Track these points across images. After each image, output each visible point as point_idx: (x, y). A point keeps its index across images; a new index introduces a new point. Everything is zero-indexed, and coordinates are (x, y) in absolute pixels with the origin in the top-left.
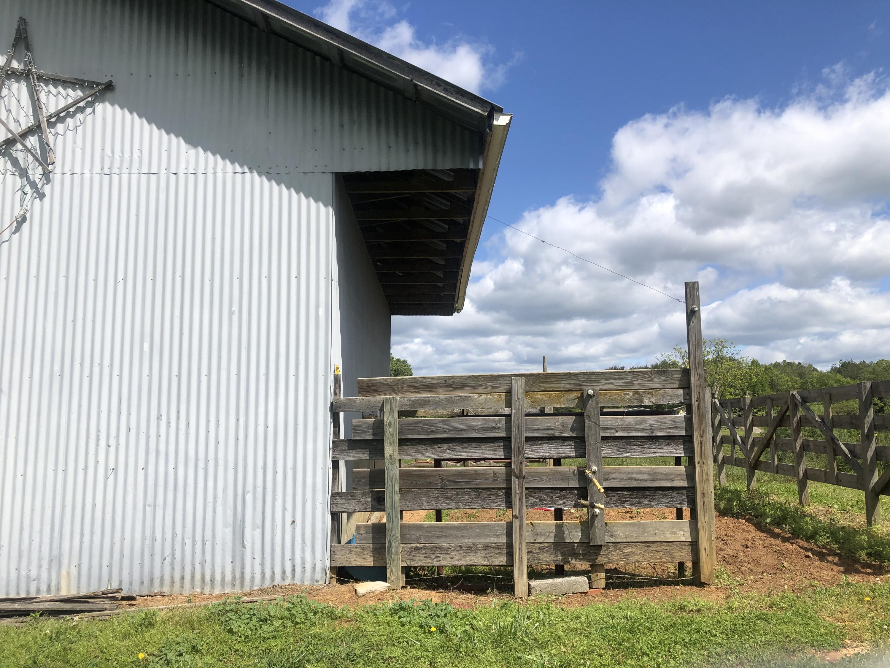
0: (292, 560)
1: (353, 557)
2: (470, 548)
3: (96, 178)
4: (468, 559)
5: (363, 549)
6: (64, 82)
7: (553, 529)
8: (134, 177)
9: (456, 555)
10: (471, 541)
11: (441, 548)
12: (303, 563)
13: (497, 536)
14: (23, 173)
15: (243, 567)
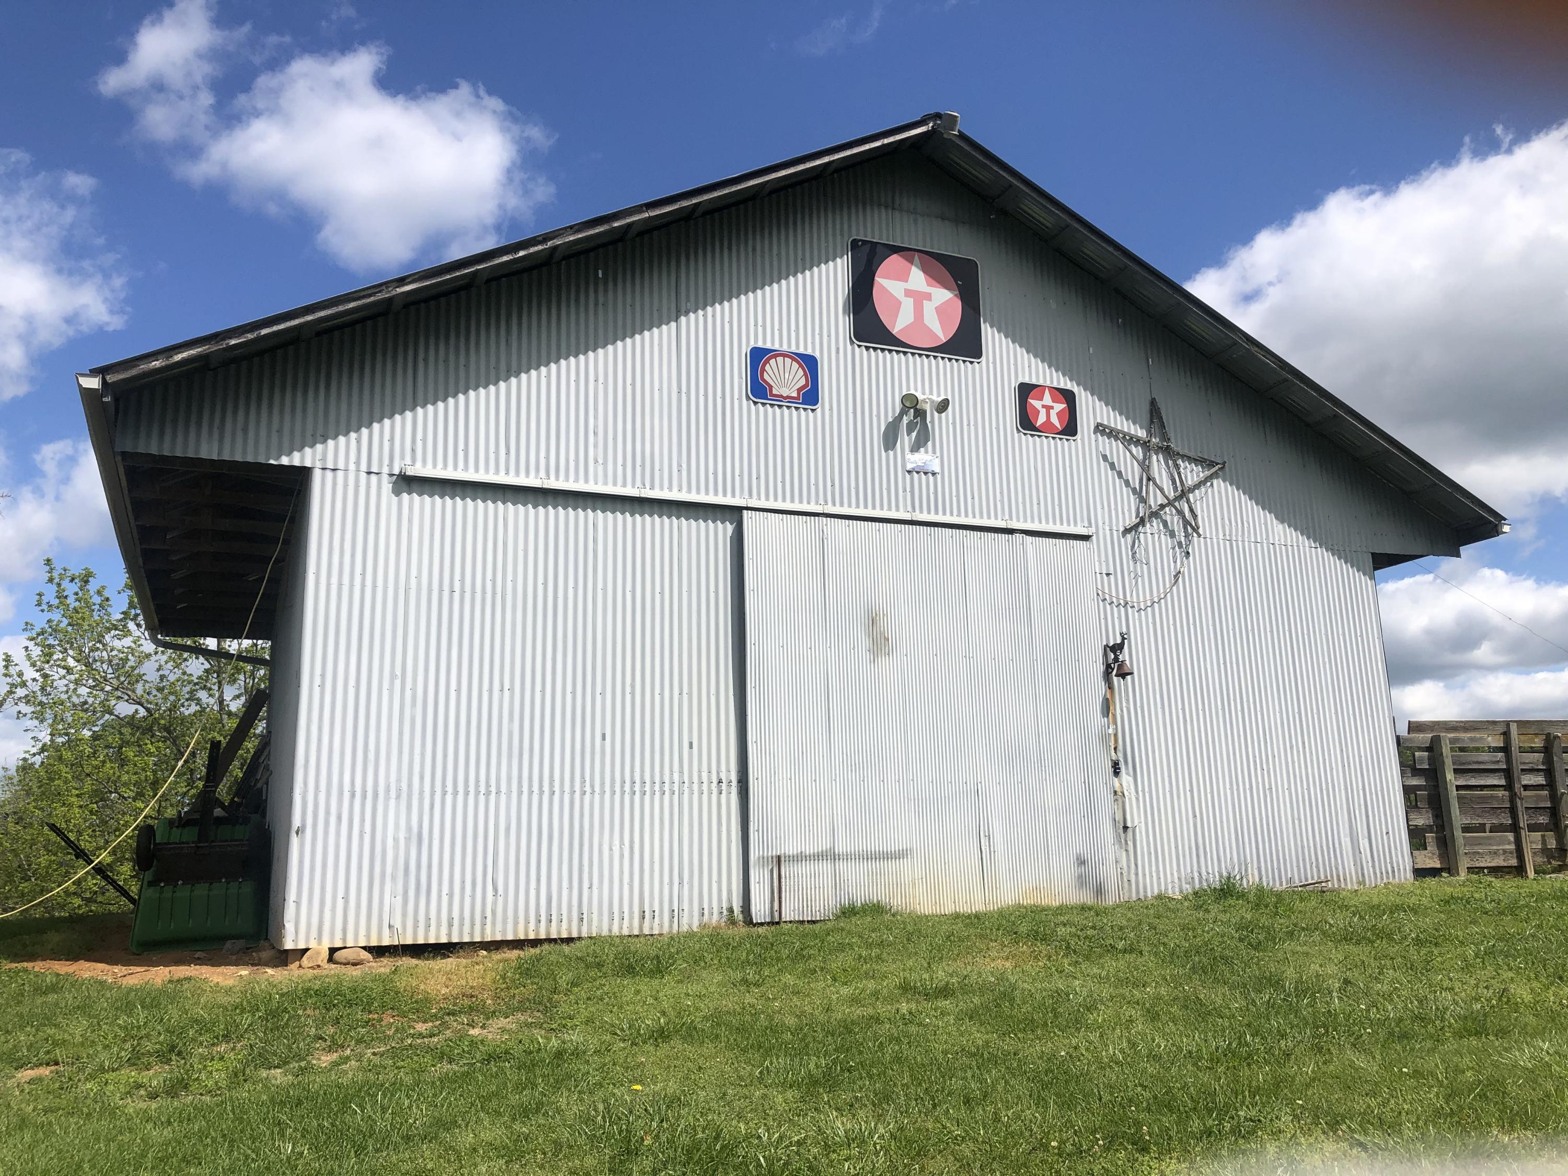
0: (1391, 863)
1: (1427, 861)
2: (1495, 853)
3: (1221, 542)
4: (1496, 861)
5: (1433, 854)
6: (1195, 460)
7: (1540, 838)
8: (1246, 544)
9: (1488, 858)
10: (1495, 847)
11: (1478, 853)
12: (1398, 865)
13: (1509, 844)
14: (1172, 534)
15: (1362, 869)
